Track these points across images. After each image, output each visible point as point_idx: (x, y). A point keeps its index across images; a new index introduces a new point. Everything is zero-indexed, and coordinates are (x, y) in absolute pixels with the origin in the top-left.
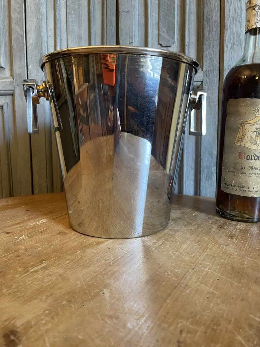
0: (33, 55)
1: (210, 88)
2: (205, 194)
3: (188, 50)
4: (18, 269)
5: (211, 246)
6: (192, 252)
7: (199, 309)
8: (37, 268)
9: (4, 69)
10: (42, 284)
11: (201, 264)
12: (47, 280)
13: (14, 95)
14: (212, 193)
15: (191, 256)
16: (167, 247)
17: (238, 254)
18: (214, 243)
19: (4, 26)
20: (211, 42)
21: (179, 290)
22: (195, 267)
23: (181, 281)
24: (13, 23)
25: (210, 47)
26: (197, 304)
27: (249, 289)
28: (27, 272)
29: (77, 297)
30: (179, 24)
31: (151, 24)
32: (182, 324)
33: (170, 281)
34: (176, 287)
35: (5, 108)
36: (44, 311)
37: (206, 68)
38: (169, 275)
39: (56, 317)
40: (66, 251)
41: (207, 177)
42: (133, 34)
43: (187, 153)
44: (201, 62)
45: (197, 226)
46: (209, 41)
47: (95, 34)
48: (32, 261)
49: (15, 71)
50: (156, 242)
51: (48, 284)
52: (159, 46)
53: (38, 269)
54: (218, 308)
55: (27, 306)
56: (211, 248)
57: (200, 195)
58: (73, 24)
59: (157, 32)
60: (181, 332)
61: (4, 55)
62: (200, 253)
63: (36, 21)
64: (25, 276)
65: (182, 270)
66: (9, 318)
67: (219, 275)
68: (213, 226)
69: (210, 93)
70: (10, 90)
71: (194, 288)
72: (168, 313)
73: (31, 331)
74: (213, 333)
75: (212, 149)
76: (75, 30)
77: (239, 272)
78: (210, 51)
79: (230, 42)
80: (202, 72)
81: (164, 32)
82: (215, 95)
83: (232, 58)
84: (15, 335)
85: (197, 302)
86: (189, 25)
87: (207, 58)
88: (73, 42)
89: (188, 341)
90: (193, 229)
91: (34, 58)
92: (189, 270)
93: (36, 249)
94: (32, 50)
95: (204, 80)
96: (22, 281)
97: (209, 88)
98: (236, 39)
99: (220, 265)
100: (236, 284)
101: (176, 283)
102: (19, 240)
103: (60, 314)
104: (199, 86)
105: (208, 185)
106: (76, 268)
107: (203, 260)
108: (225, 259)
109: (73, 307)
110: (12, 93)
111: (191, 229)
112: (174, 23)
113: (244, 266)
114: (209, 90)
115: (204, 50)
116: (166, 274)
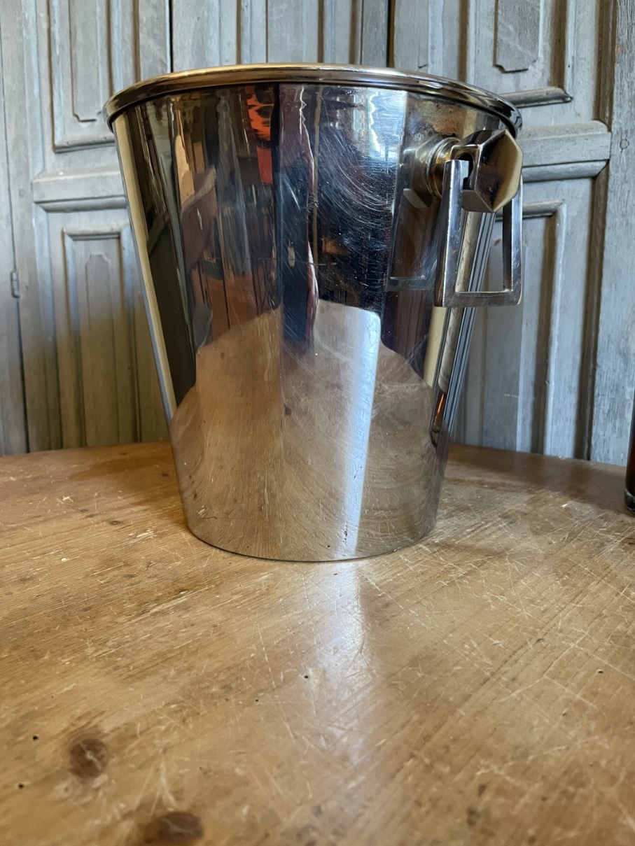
1: (630, 178)
2: (603, 455)
3: (573, 77)
4: (125, 605)
5: (597, 587)
6: (542, 600)
7: (537, 739)
8: (166, 607)
10: (173, 643)
11: (561, 631)
12: (184, 634)
14: (622, 455)
15: (539, 609)
16: (480, 582)
18: (606, 581)
19: (124, 40)
21: (492, 689)
22: (546, 637)
23: (502, 666)
24: (142, 33)
26: (533, 727)
28: (144, 612)
29: (244, 679)
30: (549, 11)
31: (476, 14)
32: (487, 771)
33: (472, 665)
34: (487, 680)
36: (168, 704)
37: (620, 124)
38: (473, 649)
39: (191, 719)
40: (237, 572)
41: (611, 413)
42: (430, 44)
43: (559, 349)
44: (607, 108)
45: (567, 536)
46: (631, 52)
47: (334, 48)
48: (159, 591)
50: (454, 568)
51: (185, 643)
52: (496, 70)
53: (169, 608)
54: (586, 743)
55: (132, 689)
56: (596, 593)
57: (589, 459)
58: (282, 26)
59: (492, 35)
60: (482, 789)
62: (564, 603)
63: (196, 25)
64: (137, 622)
65: (510, 642)
66: (89, 713)
67: (606, 662)
68: (611, 537)
69: (629, 191)
71: (532, 687)
72: (455, 740)
73: (132, 745)
74: (564, 801)
75: (627, 339)
76: (286, 41)
80: (610, 133)
81: (509, 34)
84: (95, 751)
85: (535, 723)
86: (577, 11)
87: (624, 97)
89: (496, 813)
90: (554, 542)
92: (526, 643)
93: (171, 562)
95: (613, 157)
96: (131, 633)
97: (625, 177)
99: (612, 636)
101: (489, 670)
102: (136, 541)
103: (201, 714)
104: (600, 172)
105: (612, 434)
106: (253, 614)
107: (570, 621)
108: (628, 625)
109: (234, 700)
111: (551, 543)
112: (537, 9)
114: (627, 182)
115: (617, 77)
116: (466, 646)
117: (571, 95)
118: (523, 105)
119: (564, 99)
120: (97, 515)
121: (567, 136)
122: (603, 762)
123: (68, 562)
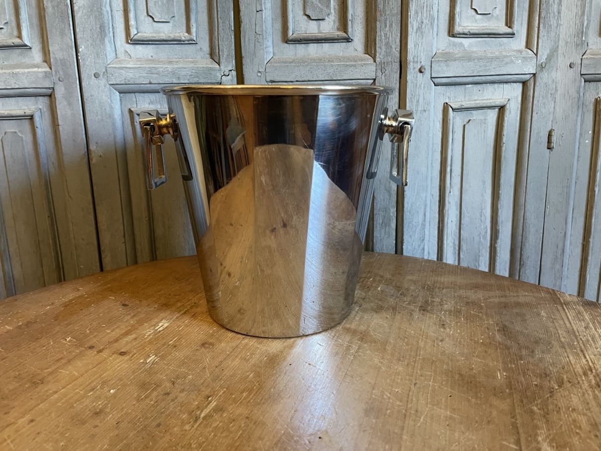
0: (87, 26)
2: (380, 248)
3: (352, 27)
4: (181, 416)
5: (423, 343)
6: (403, 357)
7: (444, 442)
8: (208, 411)
9: (31, 48)
10: (232, 435)
12: (234, 428)
13: (53, 96)
15: (405, 364)
16: (367, 352)
17: (459, 353)
18: (425, 338)
20: (388, 17)
21: (411, 419)
22: (417, 381)
23: (407, 405)
25: (386, 26)
26: (439, 436)
27: (491, 405)
28: (197, 418)
33: (394, 408)
34: (405, 415)
35: (37, 119)
37: (381, 58)
38: (389, 398)
40: (232, 376)
41: (383, 224)
44: (373, 48)
45: (392, 311)
46: (385, 15)
48: (194, 400)
49: (54, 54)
50: (350, 346)
51: (239, 434)
52: (305, 17)
54: (465, 438)
56: (424, 347)
57: (373, 251)
61: (28, 24)
62: (414, 357)
64: (198, 426)
65: (403, 389)
67: (450, 390)
68: (413, 307)
70: (46, 88)
71: (427, 413)
77: (471, 382)
78: (386, 32)
79: (417, 20)
80: (375, 63)
82: (394, 100)
83: (420, 45)
85: (439, 433)
87: (382, 42)
88: (157, 5)
91: (89, 32)
92: (411, 388)
93: (185, 377)
94: (83, 17)
95: (377, 77)
96: (201, 435)
98: (425, 15)
99: (445, 373)
100: (473, 400)
101: (403, 409)
102: (149, 365)
105: (385, 236)
106: (264, 403)
107: (422, 369)
108: (447, 364)
110: (49, 93)
111: (387, 318)
113: (474, 371)
115: (378, 30)
116: (385, 397)
117: (352, 38)
118: (323, 42)
119: (348, 40)
120: (104, 349)
121: (351, 63)
122: (476, 446)
123: (116, 392)
